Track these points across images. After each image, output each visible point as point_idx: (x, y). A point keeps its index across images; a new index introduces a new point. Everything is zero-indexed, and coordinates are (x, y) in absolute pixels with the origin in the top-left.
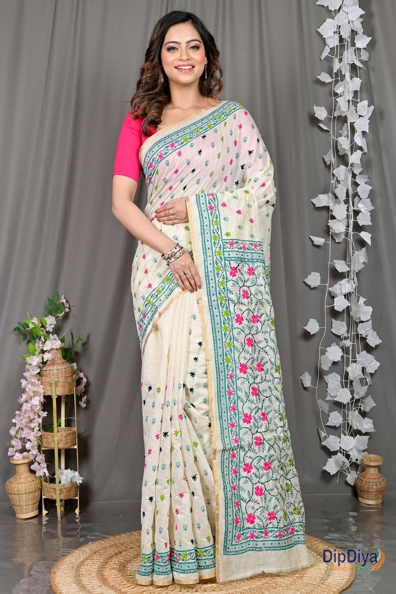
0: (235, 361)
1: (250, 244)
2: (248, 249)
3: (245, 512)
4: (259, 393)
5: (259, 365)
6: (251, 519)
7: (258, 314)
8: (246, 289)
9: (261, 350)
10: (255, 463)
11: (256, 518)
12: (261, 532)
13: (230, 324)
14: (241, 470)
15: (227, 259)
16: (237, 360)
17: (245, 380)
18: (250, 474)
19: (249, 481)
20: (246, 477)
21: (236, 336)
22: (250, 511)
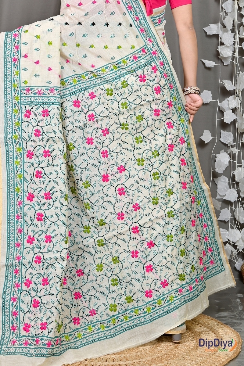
0: (24, 190)
1: (46, 89)
2: (43, 94)
3: (23, 321)
4: (46, 218)
5: (46, 194)
6: (27, 328)
7: (50, 150)
8: (39, 128)
9: (52, 181)
10: (34, 279)
11: (31, 327)
12: (34, 340)
13: (22, 159)
14: (23, 285)
15: (23, 103)
16: (26, 189)
17: (31, 207)
18: (30, 288)
19: (29, 295)
20: (26, 291)
21: (26, 169)
22: (27, 321)
